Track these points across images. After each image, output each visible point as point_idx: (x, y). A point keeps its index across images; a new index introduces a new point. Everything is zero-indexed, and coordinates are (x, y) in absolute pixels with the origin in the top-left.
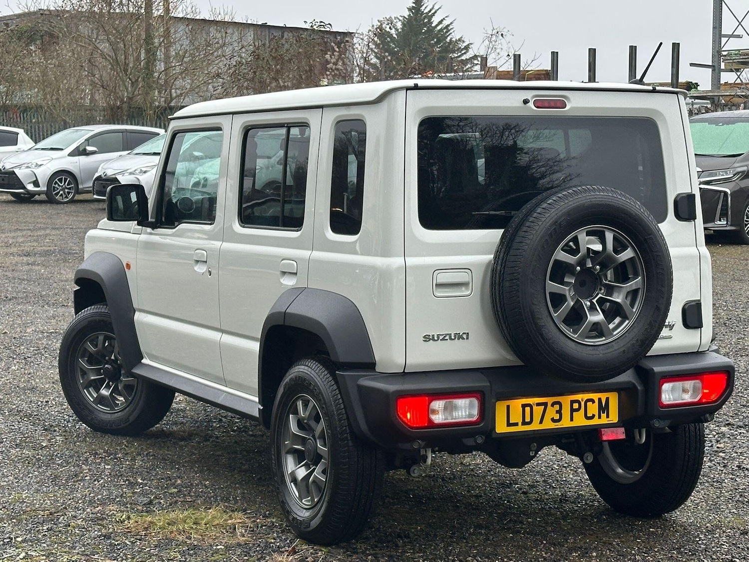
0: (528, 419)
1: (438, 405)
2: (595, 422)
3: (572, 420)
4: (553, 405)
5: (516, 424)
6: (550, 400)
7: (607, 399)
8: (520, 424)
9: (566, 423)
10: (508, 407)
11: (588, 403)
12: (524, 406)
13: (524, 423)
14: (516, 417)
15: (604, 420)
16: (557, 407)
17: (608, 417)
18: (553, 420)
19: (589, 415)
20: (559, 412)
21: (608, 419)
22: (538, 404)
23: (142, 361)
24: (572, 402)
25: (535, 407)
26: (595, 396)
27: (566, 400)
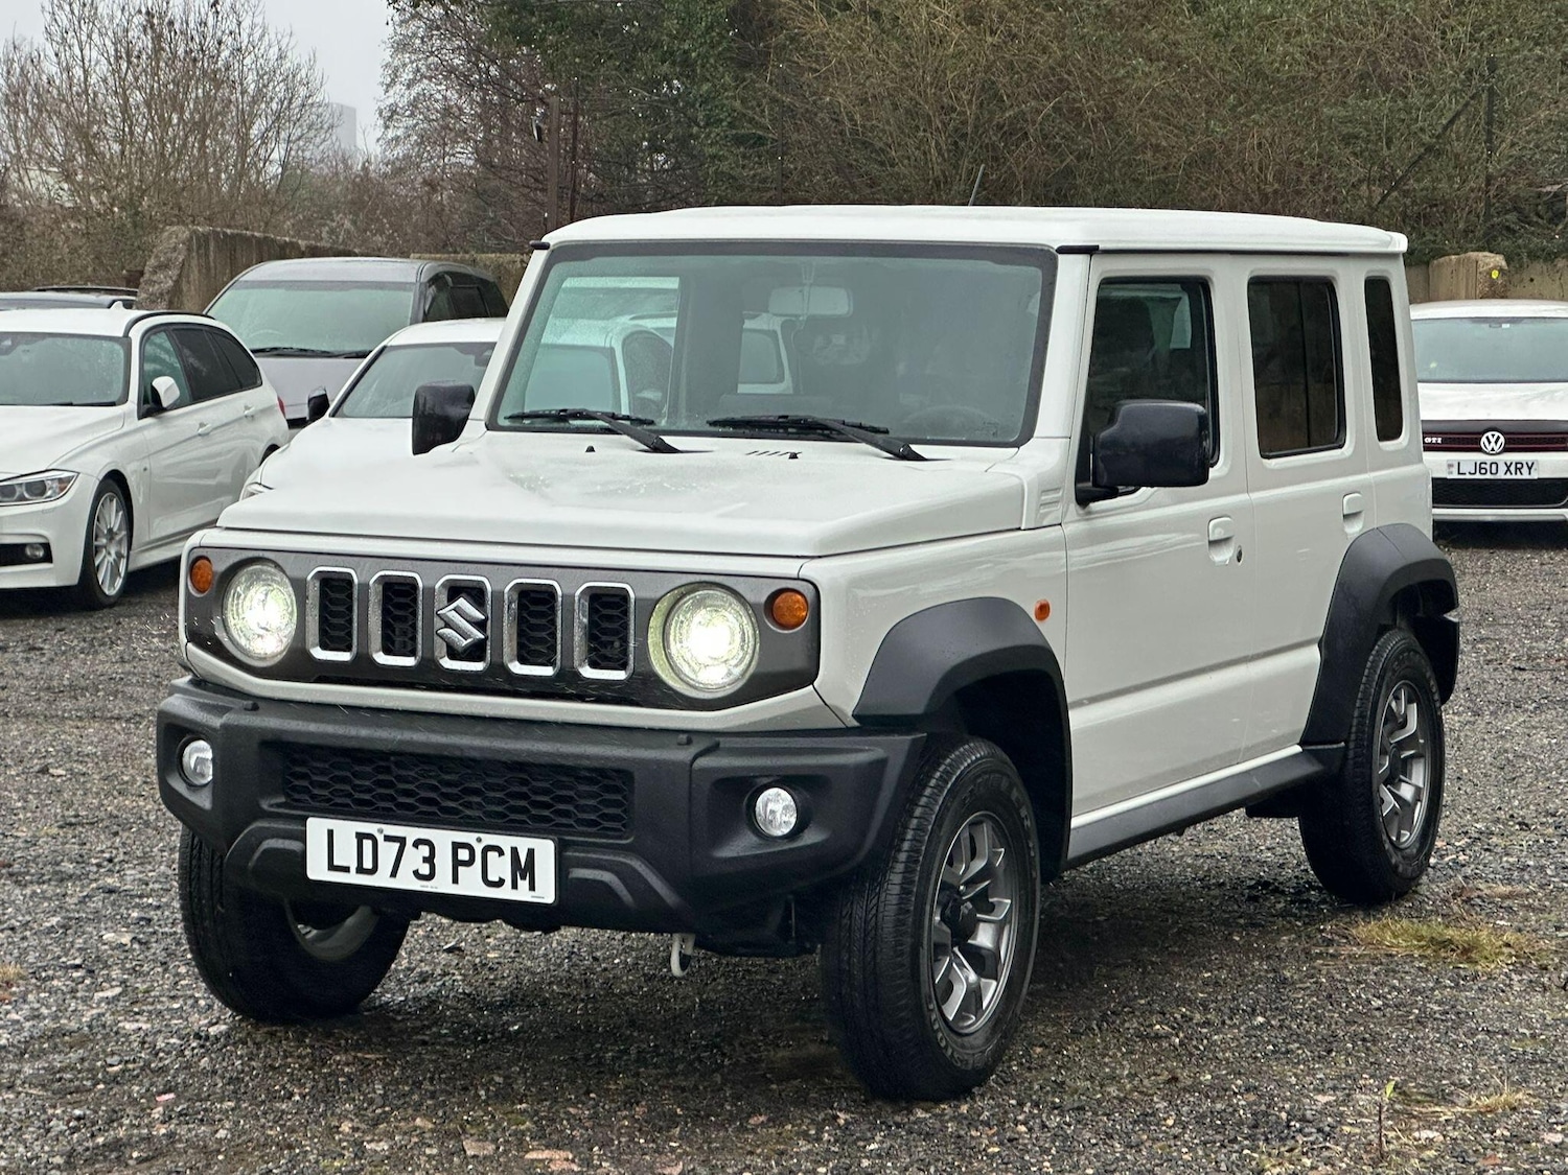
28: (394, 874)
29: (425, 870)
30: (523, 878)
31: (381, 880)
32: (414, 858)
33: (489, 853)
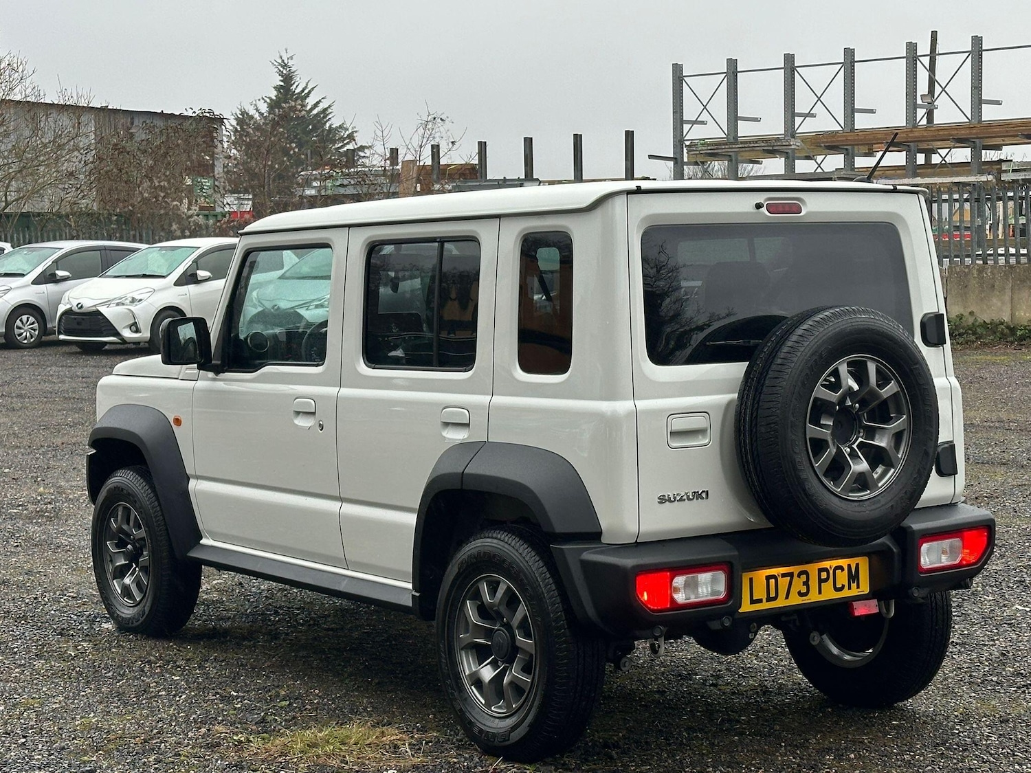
0: (772, 594)
1: (679, 581)
2: (845, 593)
3: (820, 592)
4: (799, 576)
5: (760, 601)
6: (795, 569)
7: (857, 565)
8: (764, 600)
9: (814, 597)
10: (751, 580)
11: (837, 571)
12: (768, 578)
13: (769, 599)
14: (760, 593)
15: (854, 592)
16: (804, 578)
17: (858, 587)
18: (801, 594)
19: (839, 586)
20: (806, 583)
21: (859, 590)
22: (784, 575)
23: (201, 542)
24: (821, 570)
25: (780, 579)
26: (843, 562)
27: (813, 568)
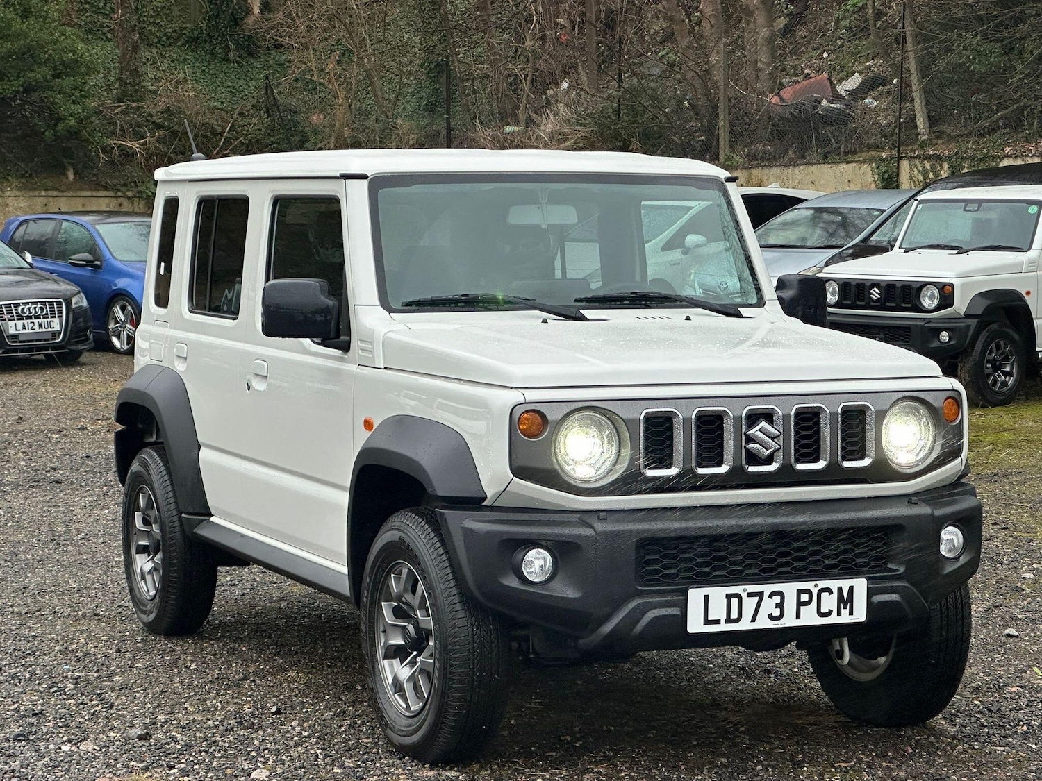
28: (753, 620)
29: (777, 612)
30: (845, 608)
31: (745, 625)
32: (769, 606)
33: (823, 594)
